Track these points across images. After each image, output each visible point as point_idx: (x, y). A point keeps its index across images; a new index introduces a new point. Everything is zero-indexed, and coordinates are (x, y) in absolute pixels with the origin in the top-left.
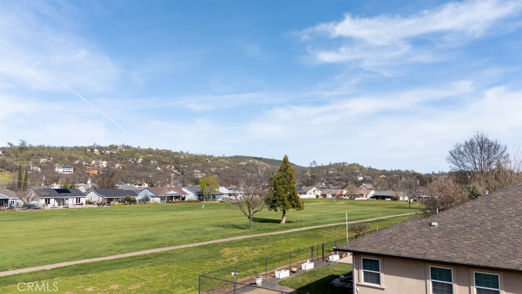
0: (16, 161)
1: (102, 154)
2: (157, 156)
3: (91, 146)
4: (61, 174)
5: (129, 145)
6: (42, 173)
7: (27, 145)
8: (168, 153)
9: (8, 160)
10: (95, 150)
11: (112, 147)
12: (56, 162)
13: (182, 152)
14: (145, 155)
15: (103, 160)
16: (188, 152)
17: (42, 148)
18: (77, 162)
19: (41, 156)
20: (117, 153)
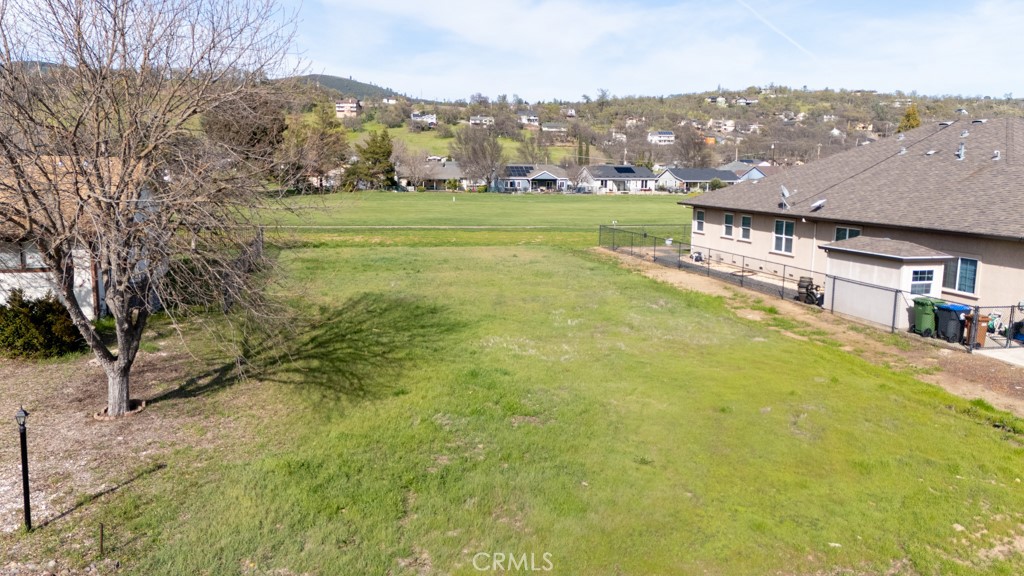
0: (593, 125)
1: (730, 106)
2: (839, 105)
3: (713, 93)
4: (656, 145)
5: (783, 85)
6: (628, 145)
7: (610, 97)
8: (866, 98)
9: (583, 124)
10: (721, 100)
11: (754, 92)
12: (649, 125)
13: (900, 95)
14: (815, 103)
15: (729, 118)
16: (914, 93)
17: (630, 101)
18: (683, 124)
19: (628, 115)
20: (758, 104)
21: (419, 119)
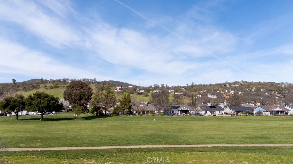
0: (190, 92)
1: (230, 87)
2: (264, 86)
3: (224, 83)
4: (211, 98)
5: (246, 81)
6: (202, 98)
7: (194, 84)
8: (272, 84)
9: (187, 92)
10: (227, 85)
11: (236, 83)
12: (208, 92)
13: (283, 83)
14: (257, 86)
15: (232, 90)
16: (287, 83)
17: (201, 85)
18: (218, 92)
19: (201, 89)
20: (239, 86)
21: (139, 91)
